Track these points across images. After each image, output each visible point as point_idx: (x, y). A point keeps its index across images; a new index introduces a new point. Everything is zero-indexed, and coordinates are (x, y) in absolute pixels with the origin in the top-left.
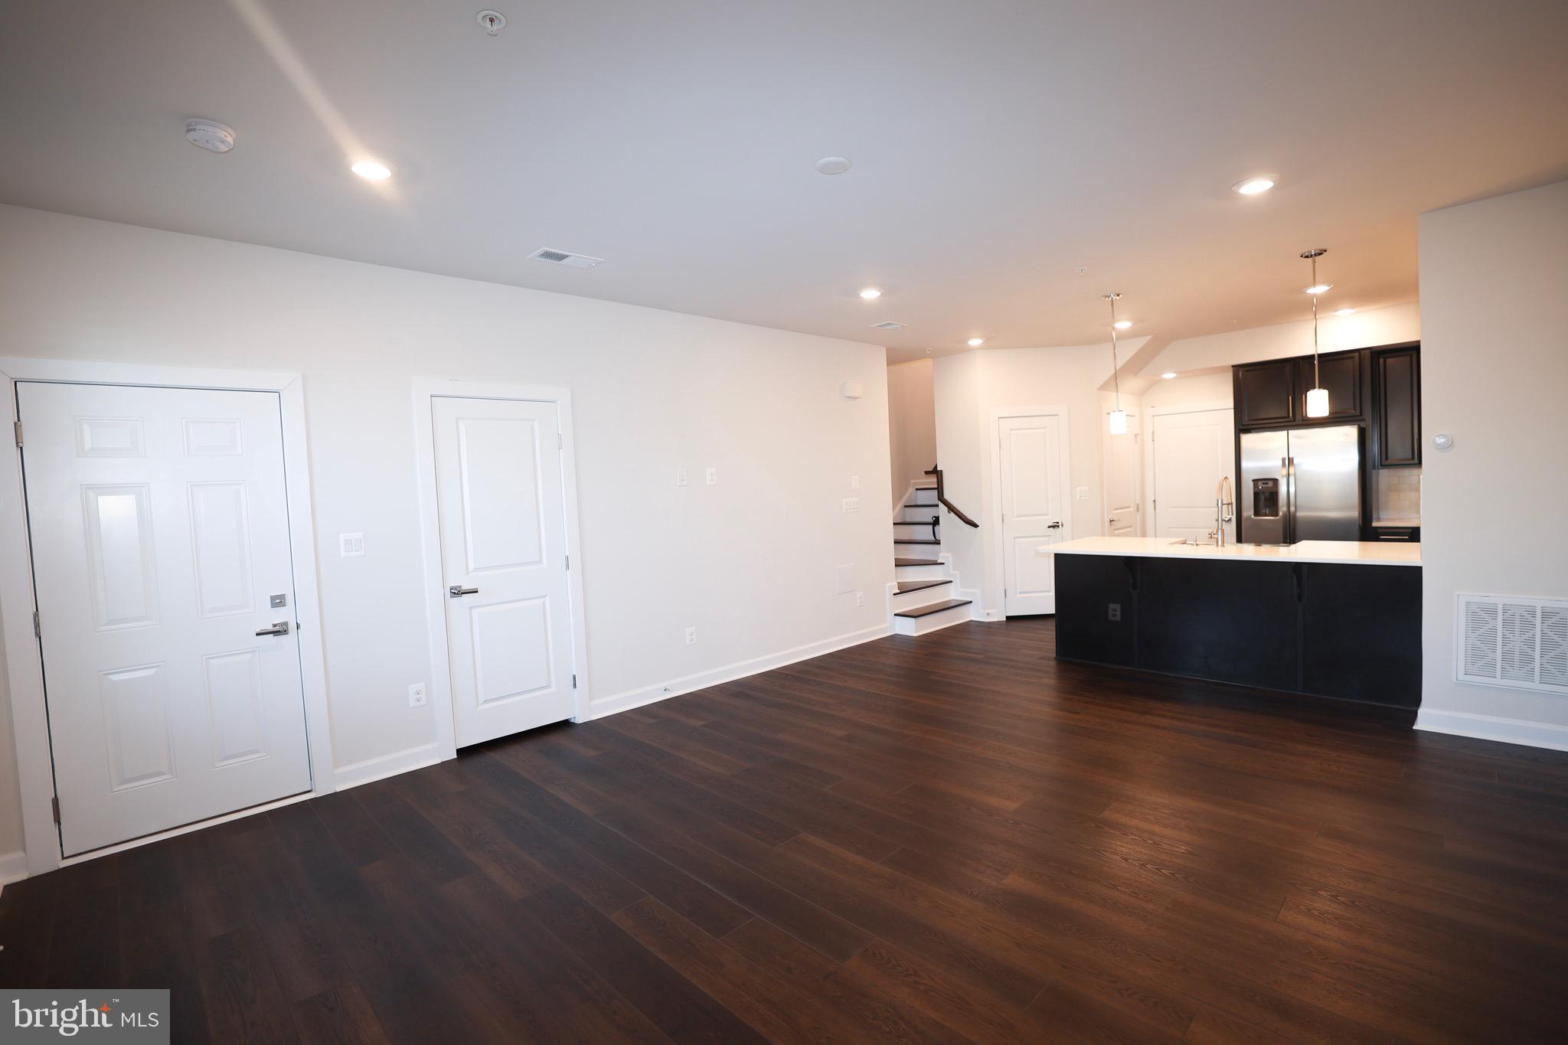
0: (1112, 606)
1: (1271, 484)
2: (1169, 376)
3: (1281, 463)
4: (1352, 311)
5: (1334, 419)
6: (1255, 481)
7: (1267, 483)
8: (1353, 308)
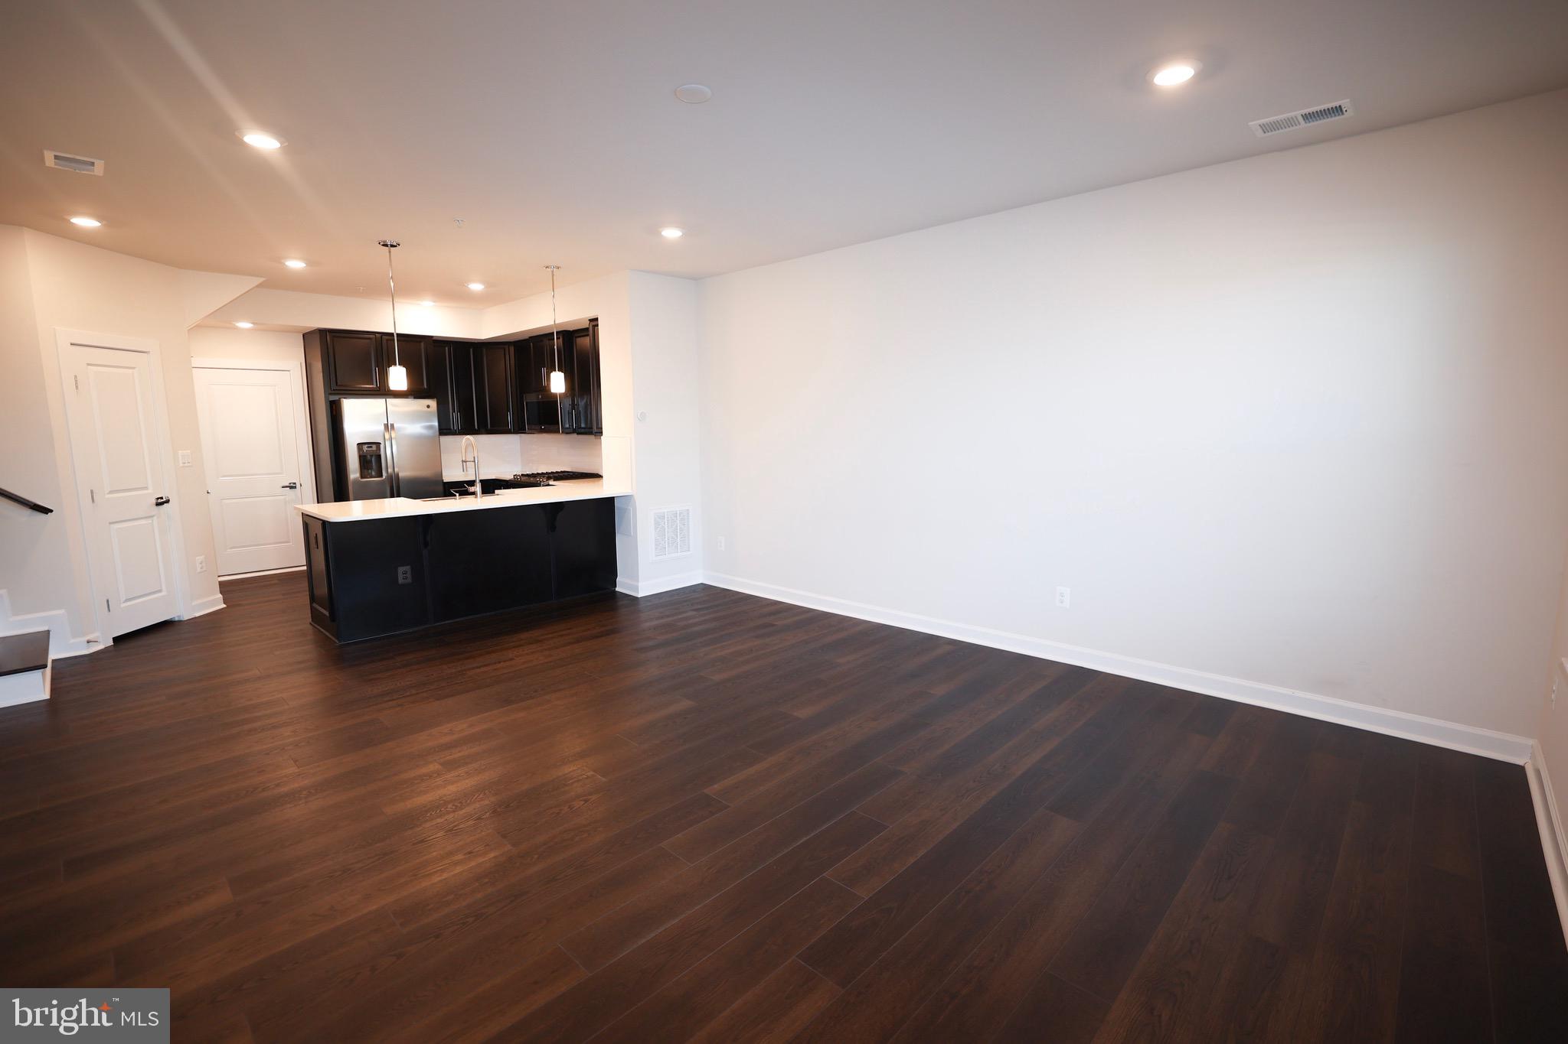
0: (401, 570)
1: (374, 447)
2: (245, 325)
3: (383, 427)
4: (432, 304)
5: (415, 392)
6: (360, 445)
7: (371, 447)
8: (434, 302)
